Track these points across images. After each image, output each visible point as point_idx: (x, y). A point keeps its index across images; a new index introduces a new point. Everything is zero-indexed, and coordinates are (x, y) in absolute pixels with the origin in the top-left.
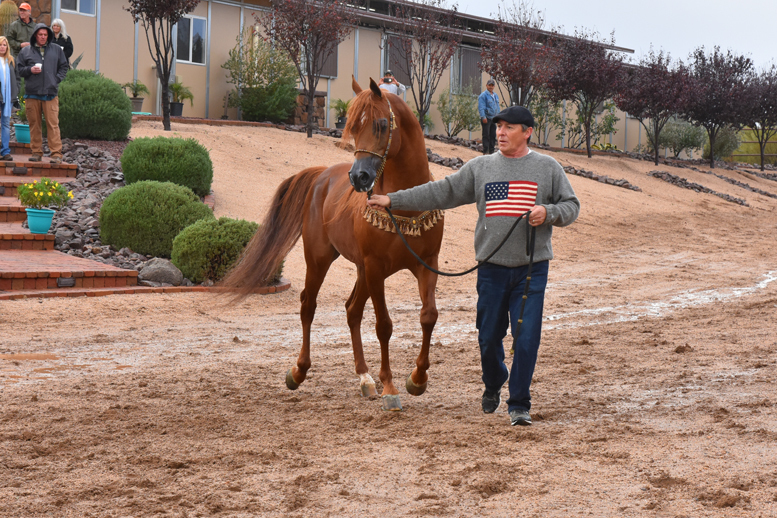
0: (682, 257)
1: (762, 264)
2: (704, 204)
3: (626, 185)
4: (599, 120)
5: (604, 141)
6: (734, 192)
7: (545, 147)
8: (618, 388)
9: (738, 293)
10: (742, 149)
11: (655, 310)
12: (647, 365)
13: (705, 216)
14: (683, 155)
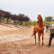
0: (17, 35)
1: (25, 36)
2: (19, 29)
3: (11, 27)
4: (9, 20)
5: (9, 23)
6: (22, 28)
7: (3, 23)
8: (8, 49)
9: (22, 39)
10: (24, 24)
11: (13, 40)
12: (12, 46)
13: (19, 31)
14: (18, 24)
